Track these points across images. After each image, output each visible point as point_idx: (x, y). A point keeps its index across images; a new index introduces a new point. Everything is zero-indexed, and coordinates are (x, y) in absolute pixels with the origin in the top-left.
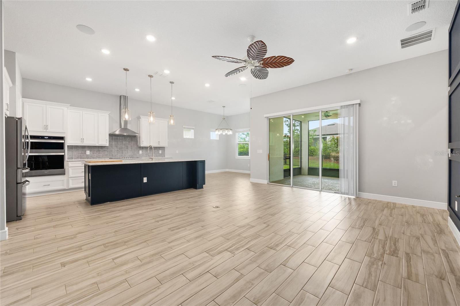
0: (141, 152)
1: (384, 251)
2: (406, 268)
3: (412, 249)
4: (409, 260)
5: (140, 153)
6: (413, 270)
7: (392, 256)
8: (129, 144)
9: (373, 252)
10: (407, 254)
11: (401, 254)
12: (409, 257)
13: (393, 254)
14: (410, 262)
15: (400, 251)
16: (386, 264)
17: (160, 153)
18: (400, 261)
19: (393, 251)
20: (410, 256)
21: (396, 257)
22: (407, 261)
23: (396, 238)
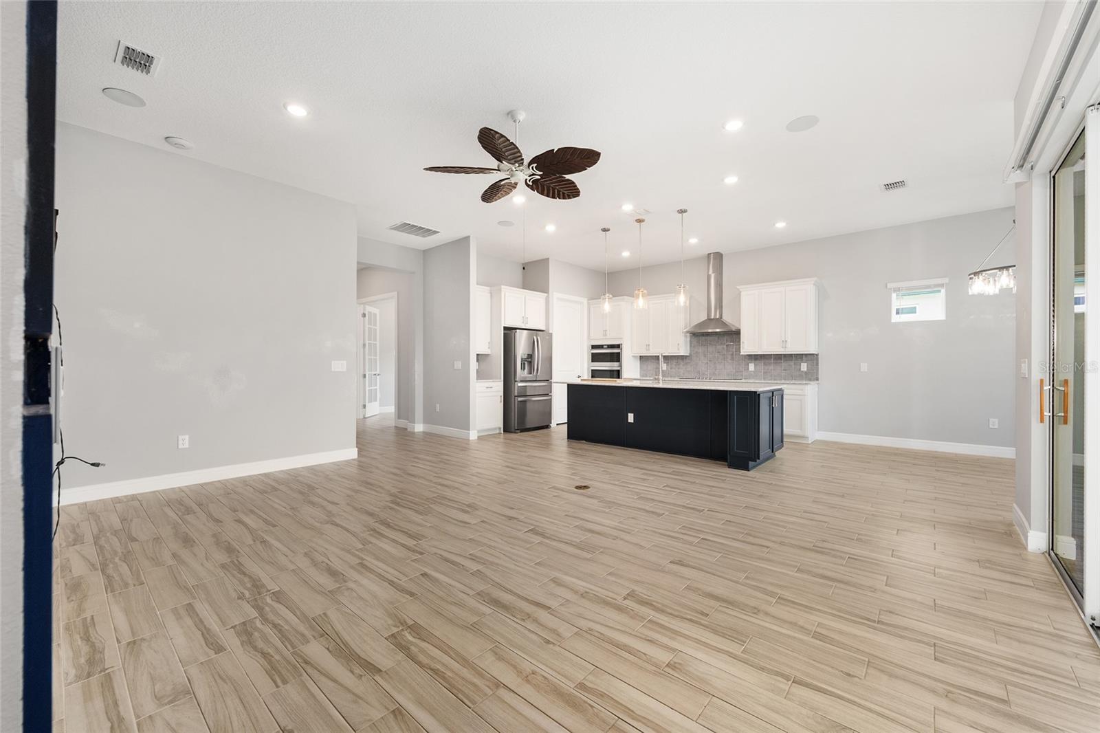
0: (752, 367)
1: (265, 620)
2: (202, 618)
3: (221, 678)
4: (208, 636)
5: (750, 370)
6: (189, 621)
7: (244, 622)
8: (727, 349)
9: (280, 603)
10: (219, 649)
11: (231, 641)
12: (212, 644)
13: (245, 625)
14: (203, 634)
15: (239, 643)
16: (238, 598)
17: (802, 370)
18: (222, 621)
19: (252, 634)
20: (211, 646)
21: (235, 626)
22: (208, 630)
23: (285, 682)
